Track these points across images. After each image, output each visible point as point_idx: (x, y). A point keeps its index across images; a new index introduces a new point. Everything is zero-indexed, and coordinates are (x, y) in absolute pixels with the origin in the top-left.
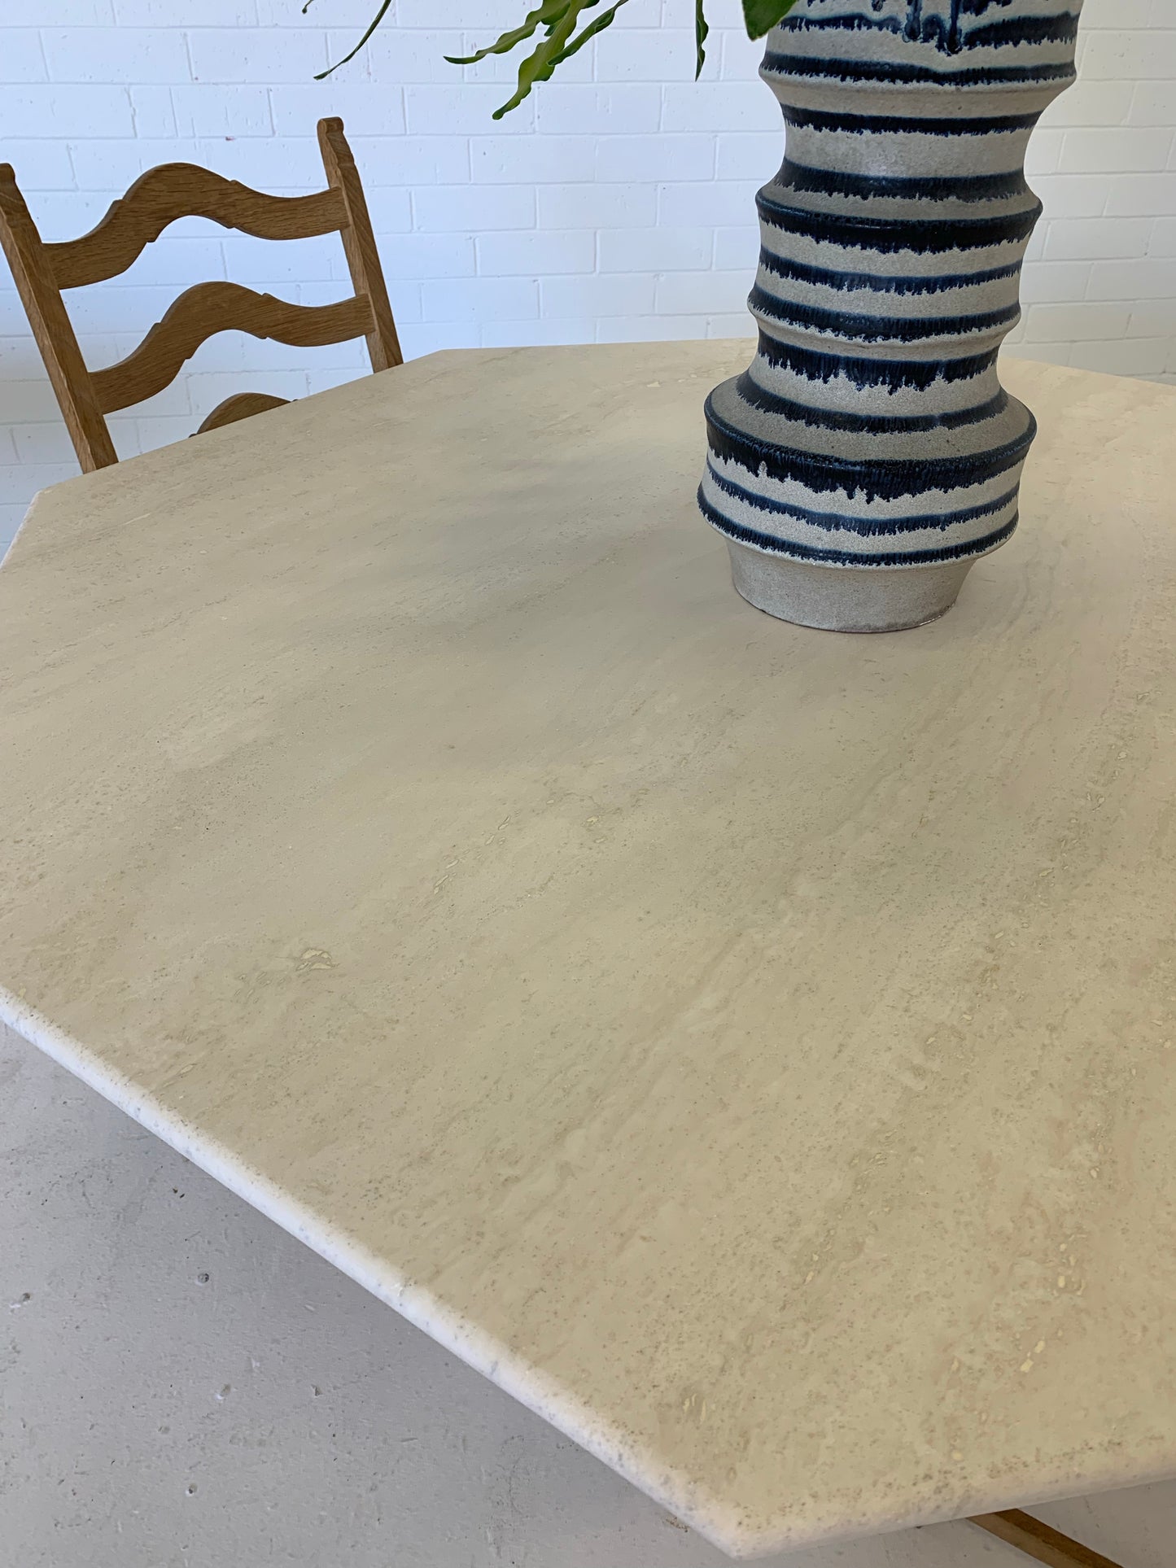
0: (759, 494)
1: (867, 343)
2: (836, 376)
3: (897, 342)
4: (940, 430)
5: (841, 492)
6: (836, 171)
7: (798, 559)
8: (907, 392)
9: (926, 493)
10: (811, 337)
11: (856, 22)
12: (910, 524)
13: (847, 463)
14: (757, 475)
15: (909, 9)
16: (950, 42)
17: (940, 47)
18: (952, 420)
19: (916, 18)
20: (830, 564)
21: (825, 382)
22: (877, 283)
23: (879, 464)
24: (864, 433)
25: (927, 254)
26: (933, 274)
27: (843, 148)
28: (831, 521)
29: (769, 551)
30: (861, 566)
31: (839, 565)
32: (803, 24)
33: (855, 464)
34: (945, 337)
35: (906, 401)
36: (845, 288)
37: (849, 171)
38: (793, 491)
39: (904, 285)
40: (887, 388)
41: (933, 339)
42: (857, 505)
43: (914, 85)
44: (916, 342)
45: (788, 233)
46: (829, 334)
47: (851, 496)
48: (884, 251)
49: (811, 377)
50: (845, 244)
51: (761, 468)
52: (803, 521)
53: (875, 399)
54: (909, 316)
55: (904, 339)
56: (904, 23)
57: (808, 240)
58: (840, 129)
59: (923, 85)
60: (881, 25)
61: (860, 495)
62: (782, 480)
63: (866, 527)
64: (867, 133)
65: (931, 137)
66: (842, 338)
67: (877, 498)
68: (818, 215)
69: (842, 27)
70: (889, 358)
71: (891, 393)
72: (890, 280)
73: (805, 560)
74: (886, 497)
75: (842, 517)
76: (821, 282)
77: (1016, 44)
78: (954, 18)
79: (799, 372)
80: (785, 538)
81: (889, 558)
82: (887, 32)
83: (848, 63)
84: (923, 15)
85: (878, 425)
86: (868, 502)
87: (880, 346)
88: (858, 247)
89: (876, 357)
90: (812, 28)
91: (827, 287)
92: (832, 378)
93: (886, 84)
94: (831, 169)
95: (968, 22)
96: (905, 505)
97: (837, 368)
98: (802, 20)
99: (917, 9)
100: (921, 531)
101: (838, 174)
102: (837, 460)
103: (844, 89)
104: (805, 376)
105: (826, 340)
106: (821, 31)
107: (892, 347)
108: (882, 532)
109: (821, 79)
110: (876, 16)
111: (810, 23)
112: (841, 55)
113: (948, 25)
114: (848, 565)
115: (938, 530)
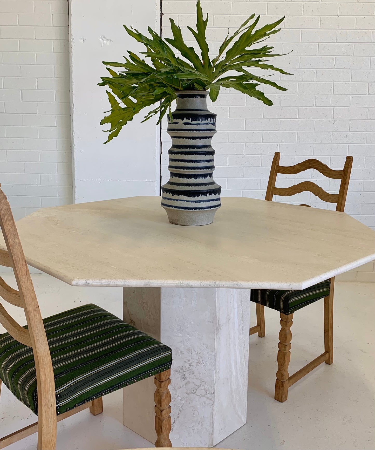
10: (205, 171)
14: (207, 196)
27: (204, 142)
29: (211, 209)
37: (205, 145)
49: (205, 178)
51: (207, 194)
57: (204, 156)
104: (204, 178)
110: (211, 123)
111: (201, 124)
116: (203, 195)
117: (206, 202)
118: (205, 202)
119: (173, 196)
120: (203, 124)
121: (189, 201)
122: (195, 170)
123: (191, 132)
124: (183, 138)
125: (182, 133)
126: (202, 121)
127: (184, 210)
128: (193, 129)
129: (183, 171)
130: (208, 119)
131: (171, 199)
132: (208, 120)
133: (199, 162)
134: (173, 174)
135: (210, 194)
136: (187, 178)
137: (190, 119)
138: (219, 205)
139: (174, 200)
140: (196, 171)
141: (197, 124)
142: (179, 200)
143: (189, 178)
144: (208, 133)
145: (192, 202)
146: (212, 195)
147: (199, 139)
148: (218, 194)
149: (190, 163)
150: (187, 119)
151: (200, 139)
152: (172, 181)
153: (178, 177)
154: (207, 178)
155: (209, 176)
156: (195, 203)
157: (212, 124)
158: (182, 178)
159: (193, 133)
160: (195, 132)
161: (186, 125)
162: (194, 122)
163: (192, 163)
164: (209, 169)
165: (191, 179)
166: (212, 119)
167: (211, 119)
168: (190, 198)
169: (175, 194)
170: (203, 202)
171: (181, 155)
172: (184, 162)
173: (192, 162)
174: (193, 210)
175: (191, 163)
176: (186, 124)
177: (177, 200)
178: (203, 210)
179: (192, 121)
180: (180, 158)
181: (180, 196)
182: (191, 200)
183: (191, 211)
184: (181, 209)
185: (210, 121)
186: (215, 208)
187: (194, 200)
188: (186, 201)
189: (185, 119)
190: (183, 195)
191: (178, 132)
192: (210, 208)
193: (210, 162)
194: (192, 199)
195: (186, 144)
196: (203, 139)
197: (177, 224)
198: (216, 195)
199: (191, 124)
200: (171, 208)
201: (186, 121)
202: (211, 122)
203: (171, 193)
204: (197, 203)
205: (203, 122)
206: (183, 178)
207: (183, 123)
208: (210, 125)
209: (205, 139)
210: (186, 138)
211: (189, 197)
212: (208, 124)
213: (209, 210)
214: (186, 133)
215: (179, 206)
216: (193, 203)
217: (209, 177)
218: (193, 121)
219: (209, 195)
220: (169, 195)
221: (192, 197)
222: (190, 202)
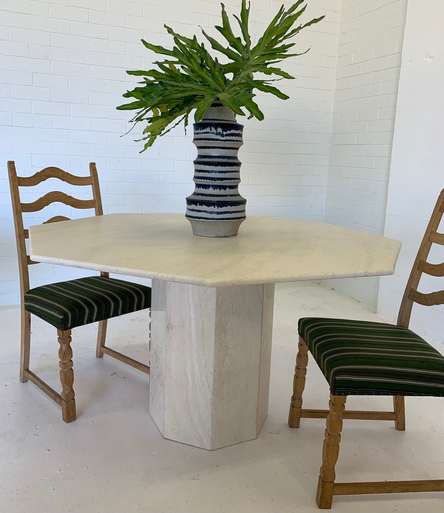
0: (198, 209)
1: (214, 182)
3: (220, 181)
4: (229, 197)
5: (213, 207)
7: (206, 220)
8: (222, 190)
9: (228, 207)
11: (208, 133)
12: (226, 213)
13: (213, 201)
14: (197, 206)
15: (216, 131)
16: (222, 136)
17: (221, 136)
18: (231, 196)
19: (217, 132)
20: (212, 220)
21: (208, 189)
22: (215, 172)
23: (219, 201)
24: (216, 197)
25: (223, 167)
26: (224, 170)
27: (208, 152)
28: (212, 213)
30: (218, 220)
31: (214, 220)
33: (215, 201)
34: (228, 181)
35: (222, 192)
36: (210, 173)
37: (209, 155)
38: (204, 208)
39: (220, 172)
40: (219, 190)
41: (226, 181)
42: (216, 209)
43: (218, 141)
44: (223, 181)
45: (200, 165)
46: (208, 180)
47: (214, 207)
48: (216, 166)
49: (206, 189)
50: (209, 166)
51: (198, 204)
52: (206, 213)
53: (217, 192)
54: (221, 177)
55: (221, 181)
56: (215, 133)
58: (207, 149)
59: (219, 141)
60: (212, 133)
61: (216, 207)
62: (202, 206)
63: (218, 213)
64: (211, 149)
65: (221, 150)
66: (210, 181)
67: (219, 207)
68: (204, 161)
69: (206, 134)
70: (219, 184)
71: (220, 191)
72: (217, 171)
73: (208, 220)
74: (221, 207)
75: (213, 212)
77: (232, 136)
78: (223, 132)
80: (203, 217)
81: (223, 219)
82: (213, 134)
83: (207, 139)
84: (218, 132)
85: (218, 196)
86: (218, 208)
87: (217, 182)
88: (212, 166)
89: (216, 184)
91: (207, 173)
93: (213, 141)
95: (225, 133)
96: (224, 209)
97: (210, 187)
98: (199, 133)
99: (217, 131)
100: (228, 214)
101: (207, 155)
102: (212, 201)
103: (207, 142)
104: (204, 189)
105: (207, 182)
106: (203, 134)
107: (219, 182)
108: (221, 214)
109: (203, 141)
111: (201, 133)
112: (206, 137)
113: (222, 133)
114: (215, 220)
115: (231, 214)
126: (200, 130)
132: (206, 129)
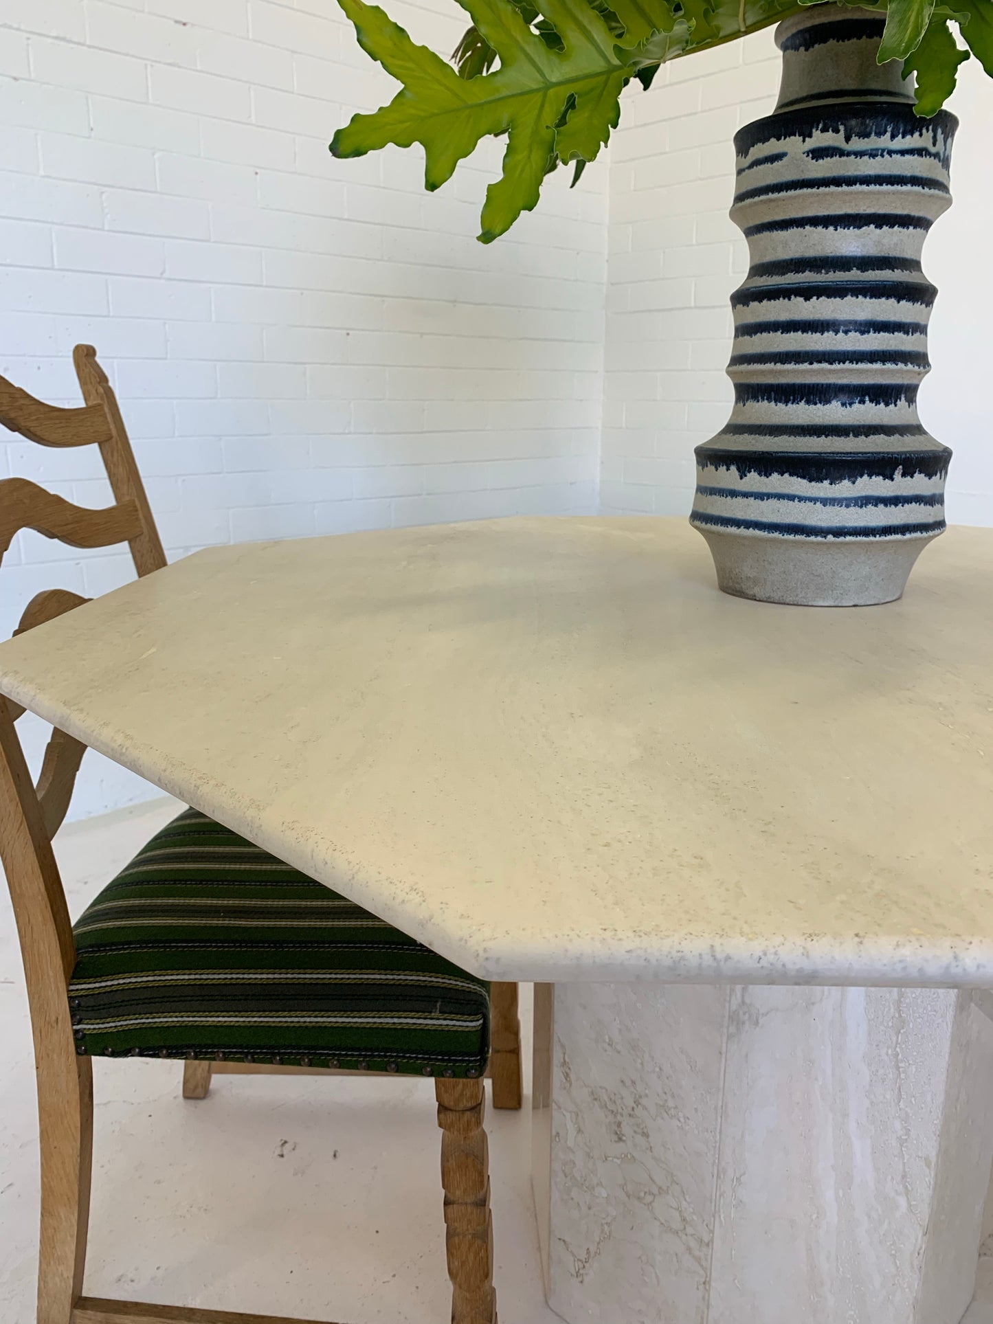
2: (900, 400)
6: (890, 255)
10: (889, 371)
11: (924, 153)
14: (892, 479)
27: (895, 240)
29: (908, 536)
32: (885, 153)
36: (910, 334)
38: (919, 483)
45: (874, 300)
49: (887, 405)
51: (896, 472)
57: (893, 301)
58: (896, 226)
62: (912, 477)
69: (916, 155)
76: (897, 331)
79: (878, 403)
90: (894, 156)
91: (901, 334)
92: (898, 402)
94: (887, 255)
98: (883, 150)
101: (892, 258)
104: (882, 405)
106: (902, 158)
110: (933, 150)
111: (890, 153)
112: (915, 173)
116: (878, 474)
117: (886, 505)
118: (881, 506)
119: (741, 478)
120: (896, 152)
121: (811, 499)
122: (848, 365)
123: (840, 189)
124: (800, 223)
125: (799, 196)
126: (893, 137)
127: (787, 537)
128: (850, 177)
129: (794, 371)
130: (924, 131)
131: (733, 494)
132: (921, 135)
133: (869, 332)
134: (747, 392)
135: (908, 473)
136: (808, 402)
137: (842, 128)
138: (940, 524)
139: (746, 495)
140: (852, 370)
141: (873, 154)
142: (769, 496)
143: (815, 404)
144: (917, 194)
145: (825, 502)
146: (916, 475)
147: (872, 226)
148: (938, 474)
149: (826, 334)
150: (824, 130)
151: (879, 226)
152: (741, 421)
153: (770, 402)
154: (896, 406)
155: (903, 399)
156: (837, 508)
157: (936, 155)
158: (786, 402)
159: (851, 193)
160: (858, 187)
161: (821, 161)
162: (857, 144)
163: (837, 332)
164: (910, 366)
165: (826, 406)
166: (939, 131)
167: (935, 132)
168: (819, 485)
169: (750, 472)
170: (876, 505)
171: (789, 299)
172: (800, 333)
173: (834, 331)
174: (830, 537)
175: (831, 333)
176: (818, 153)
177: (761, 496)
178: (871, 538)
179: (848, 139)
180: (784, 317)
181: (775, 476)
182: (822, 495)
183: (818, 543)
184: (776, 535)
185: (931, 141)
186: (925, 534)
187: (838, 495)
188: (801, 499)
189: (816, 133)
190: (786, 475)
191: (783, 194)
192: (903, 534)
193: (915, 335)
194: (824, 489)
195: (810, 253)
196: (892, 226)
197: (754, 598)
198: (934, 477)
199: (842, 153)
200: (733, 530)
201: (820, 139)
202: (934, 144)
203: (733, 468)
204: (848, 506)
205: (901, 143)
206: (790, 405)
207: (808, 153)
208: (927, 160)
209: (901, 229)
210: (815, 221)
211: (813, 483)
212: (920, 152)
213: (900, 541)
214: (818, 195)
215: (764, 520)
216: (829, 508)
217: (902, 403)
218: (854, 139)
219: (904, 475)
220: (728, 477)
221: (826, 483)
222: (818, 503)
